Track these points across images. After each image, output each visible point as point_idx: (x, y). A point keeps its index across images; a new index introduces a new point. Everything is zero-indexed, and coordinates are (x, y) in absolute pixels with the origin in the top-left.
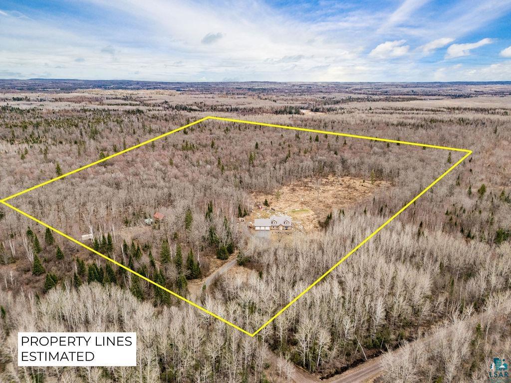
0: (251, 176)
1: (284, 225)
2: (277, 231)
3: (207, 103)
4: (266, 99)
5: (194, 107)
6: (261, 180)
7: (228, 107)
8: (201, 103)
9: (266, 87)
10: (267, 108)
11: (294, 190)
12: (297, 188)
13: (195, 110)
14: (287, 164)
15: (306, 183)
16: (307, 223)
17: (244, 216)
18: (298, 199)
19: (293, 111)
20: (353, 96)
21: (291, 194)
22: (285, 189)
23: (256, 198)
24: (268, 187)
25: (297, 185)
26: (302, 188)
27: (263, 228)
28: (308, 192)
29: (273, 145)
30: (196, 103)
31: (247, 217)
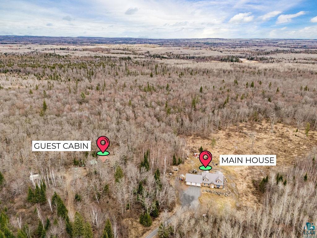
0: (191, 120)
1: (215, 183)
2: (208, 189)
3: (174, 53)
4: (215, 50)
5: (165, 56)
6: (199, 125)
7: (187, 56)
8: (170, 53)
9: (217, 42)
10: (215, 57)
11: (229, 135)
12: (232, 133)
13: (165, 58)
14: (224, 110)
15: (241, 128)
16: (240, 180)
17: (178, 164)
18: (232, 147)
19: (234, 59)
20: (279, 49)
21: (227, 140)
22: (221, 134)
23: (193, 142)
24: (205, 132)
25: (232, 130)
26: (237, 133)
27: (193, 184)
28: (242, 139)
29: (215, 89)
30: (167, 53)
31: (181, 165)
